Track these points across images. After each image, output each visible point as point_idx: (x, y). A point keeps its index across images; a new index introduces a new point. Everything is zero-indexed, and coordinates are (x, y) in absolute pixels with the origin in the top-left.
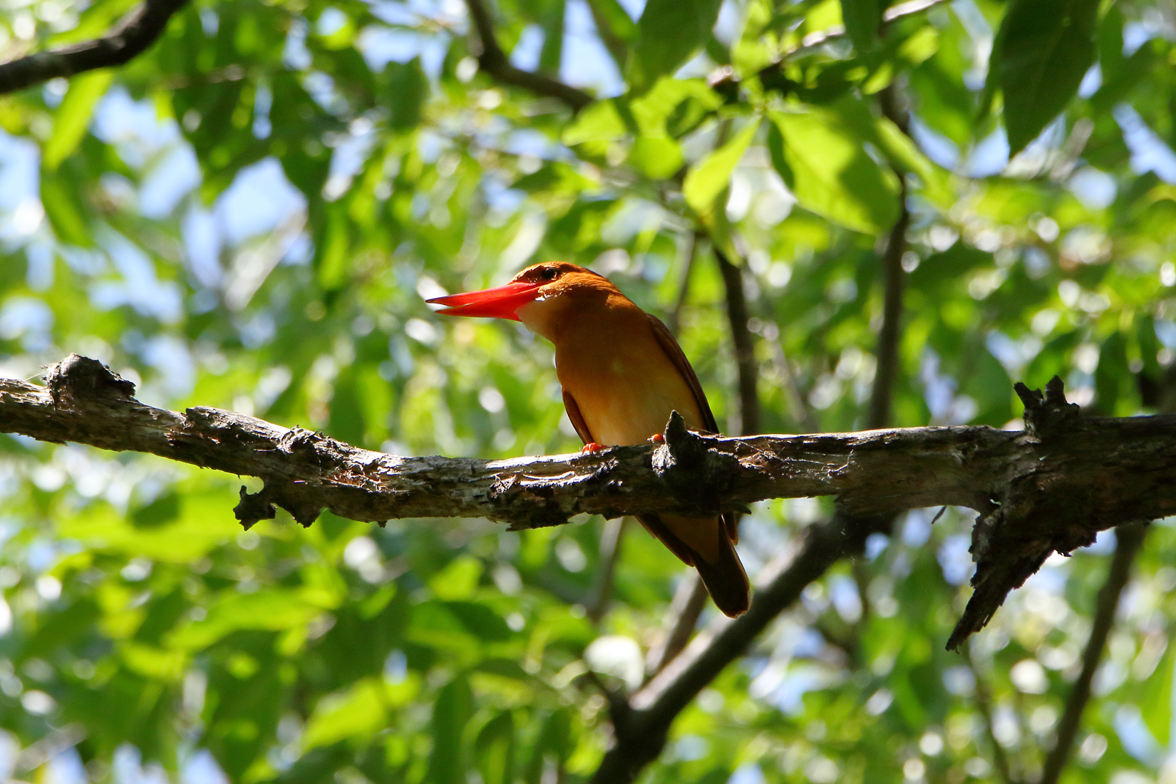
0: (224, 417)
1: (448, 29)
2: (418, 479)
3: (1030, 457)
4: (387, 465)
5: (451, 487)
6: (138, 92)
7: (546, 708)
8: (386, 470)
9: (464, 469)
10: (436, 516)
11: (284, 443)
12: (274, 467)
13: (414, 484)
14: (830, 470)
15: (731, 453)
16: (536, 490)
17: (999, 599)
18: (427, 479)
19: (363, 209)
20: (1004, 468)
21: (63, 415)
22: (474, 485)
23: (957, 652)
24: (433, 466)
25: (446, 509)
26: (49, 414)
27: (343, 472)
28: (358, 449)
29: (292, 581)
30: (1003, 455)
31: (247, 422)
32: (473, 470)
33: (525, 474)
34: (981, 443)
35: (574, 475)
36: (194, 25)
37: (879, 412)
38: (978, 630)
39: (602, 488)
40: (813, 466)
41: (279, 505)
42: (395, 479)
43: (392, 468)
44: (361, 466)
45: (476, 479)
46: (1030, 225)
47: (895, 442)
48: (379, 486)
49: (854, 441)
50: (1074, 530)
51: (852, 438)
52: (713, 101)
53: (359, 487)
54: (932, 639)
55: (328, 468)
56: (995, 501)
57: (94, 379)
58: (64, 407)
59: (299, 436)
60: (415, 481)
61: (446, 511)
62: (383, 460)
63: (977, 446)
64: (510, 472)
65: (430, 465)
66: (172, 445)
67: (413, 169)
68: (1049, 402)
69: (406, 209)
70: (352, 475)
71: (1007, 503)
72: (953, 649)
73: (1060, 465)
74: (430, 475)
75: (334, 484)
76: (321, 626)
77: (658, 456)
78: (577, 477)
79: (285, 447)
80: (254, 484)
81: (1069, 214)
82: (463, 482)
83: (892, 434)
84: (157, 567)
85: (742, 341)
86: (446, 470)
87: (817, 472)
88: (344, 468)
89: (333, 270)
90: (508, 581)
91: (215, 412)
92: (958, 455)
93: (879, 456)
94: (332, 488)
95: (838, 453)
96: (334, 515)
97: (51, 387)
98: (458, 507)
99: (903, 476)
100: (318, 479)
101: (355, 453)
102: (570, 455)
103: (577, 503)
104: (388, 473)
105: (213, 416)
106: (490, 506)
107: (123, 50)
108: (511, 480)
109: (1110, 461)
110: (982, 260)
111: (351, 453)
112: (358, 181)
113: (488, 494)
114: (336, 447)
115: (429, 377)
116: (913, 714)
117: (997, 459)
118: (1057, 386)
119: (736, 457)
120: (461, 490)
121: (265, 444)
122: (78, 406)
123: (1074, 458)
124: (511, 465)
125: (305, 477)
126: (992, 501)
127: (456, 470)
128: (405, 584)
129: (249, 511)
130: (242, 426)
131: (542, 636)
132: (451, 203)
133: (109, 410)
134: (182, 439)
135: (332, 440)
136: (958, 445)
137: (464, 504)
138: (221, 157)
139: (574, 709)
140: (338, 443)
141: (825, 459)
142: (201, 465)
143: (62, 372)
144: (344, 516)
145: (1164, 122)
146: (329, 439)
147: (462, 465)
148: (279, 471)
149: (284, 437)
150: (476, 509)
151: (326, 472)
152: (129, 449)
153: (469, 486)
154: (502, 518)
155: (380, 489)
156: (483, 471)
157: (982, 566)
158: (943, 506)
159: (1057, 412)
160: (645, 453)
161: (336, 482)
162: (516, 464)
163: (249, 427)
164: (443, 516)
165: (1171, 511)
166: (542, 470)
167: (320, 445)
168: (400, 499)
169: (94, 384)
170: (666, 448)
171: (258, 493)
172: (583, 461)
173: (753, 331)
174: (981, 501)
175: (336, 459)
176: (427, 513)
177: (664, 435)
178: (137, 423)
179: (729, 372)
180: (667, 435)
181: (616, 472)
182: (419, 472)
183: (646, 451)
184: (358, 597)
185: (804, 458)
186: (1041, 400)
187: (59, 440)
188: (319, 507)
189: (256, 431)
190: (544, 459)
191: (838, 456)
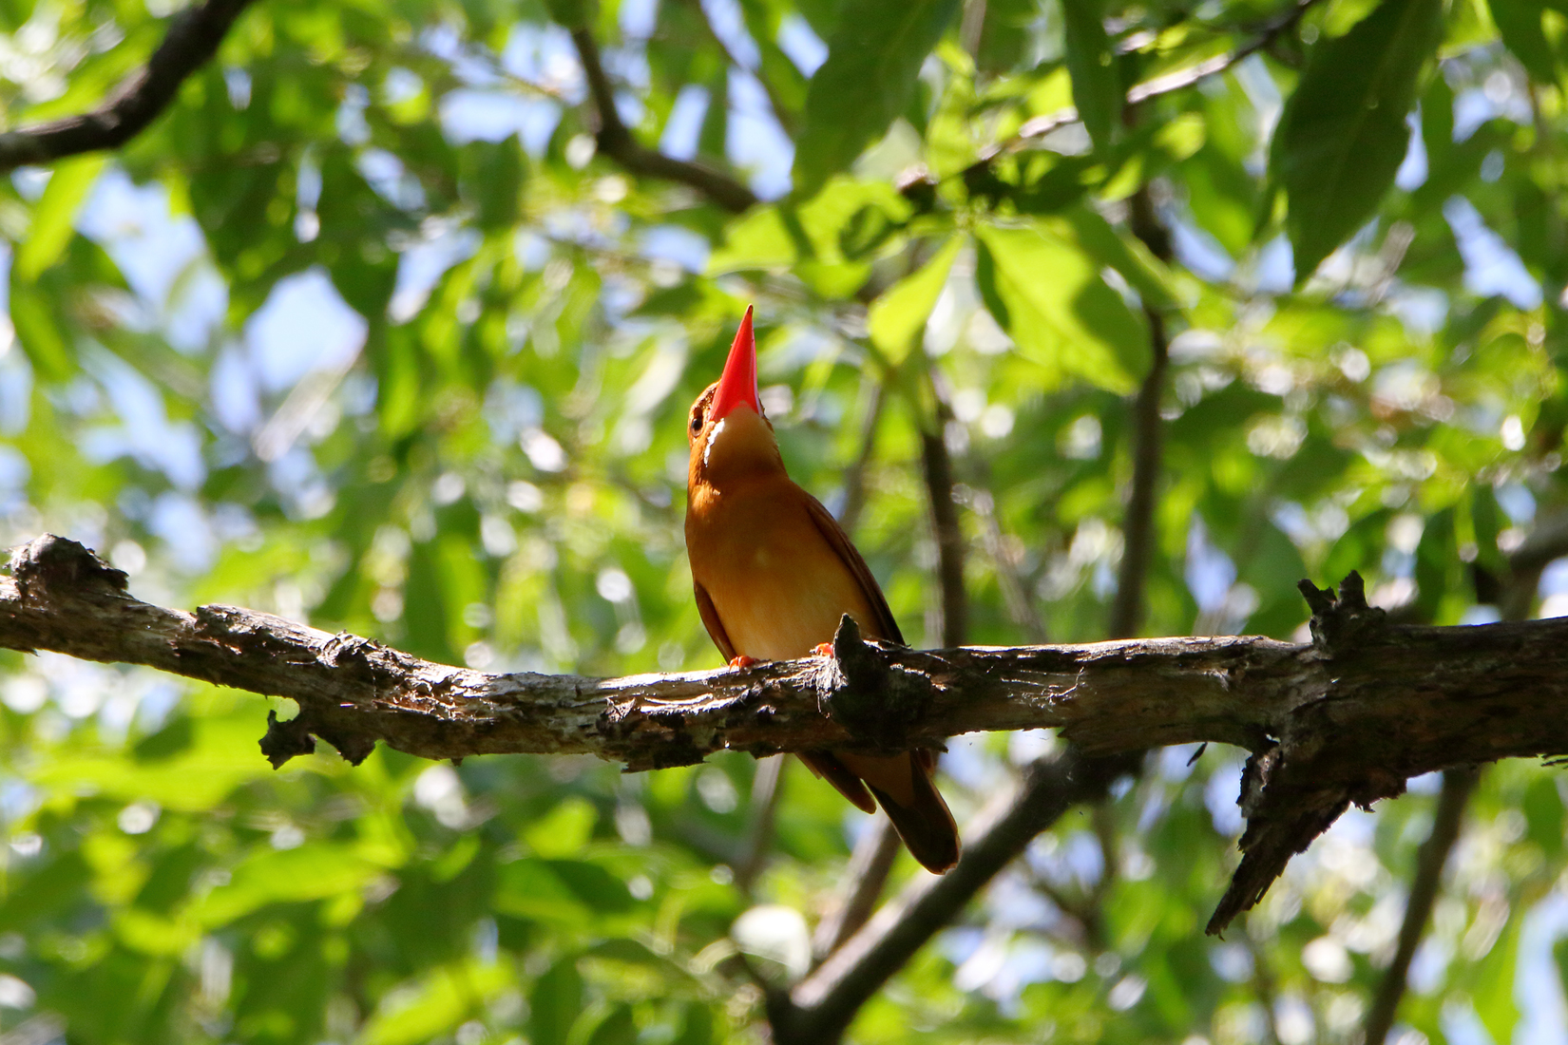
0: (248, 617)
1: (554, 97)
2: (505, 703)
3: (1319, 678)
4: (463, 684)
5: (547, 715)
7: (684, 996)
8: (462, 690)
9: (566, 689)
10: (529, 751)
11: (326, 653)
12: (313, 685)
13: (500, 709)
14: (1052, 694)
15: (921, 670)
16: (662, 718)
17: (1277, 867)
18: (516, 702)
19: (442, 337)
20: (1285, 693)
21: (33, 614)
22: (579, 711)
23: (1221, 938)
24: (524, 685)
25: (541, 743)
26: (15, 613)
27: (405, 693)
28: (425, 662)
29: (346, 833)
30: (1283, 676)
31: (277, 625)
32: (578, 691)
33: (648, 697)
34: (1254, 660)
35: (713, 699)
36: (217, 92)
37: (1126, 614)
38: (1249, 907)
39: (750, 717)
40: (1031, 688)
41: (320, 735)
42: (475, 703)
43: (471, 688)
44: (428, 685)
45: (582, 703)
46: (1332, 359)
47: (1138, 657)
48: (452, 712)
49: (1084, 656)
50: (1376, 776)
51: (1082, 652)
52: (900, 210)
53: (425, 712)
54: (1196, 905)
55: (386, 687)
56: (1273, 736)
57: (74, 567)
58: (34, 603)
59: (347, 644)
60: (501, 705)
61: (542, 746)
62: (459, 677)
63: (1248, 664)
64: (627, 695)
65: (520, 684)
66: (178, 655)
67: (512, 275)
68: (1344, 605)
70: (417, 696)
71: (1287, 740)
72: (1215, 933)
73: (1358, 690)
74: (520, 698)
75: (393, 709)
76: (381, 892)
77: (823, 674)
78: (716, 702)
79: (328, 659)
80: (288, 708)
81: (1384, 343)
82: (564, 707)
83: (1136, 646)
84: (165, 816)
85: (944, 515)
86: (542, 691)
87: (1035, 696)
88: (406, 687)
89: (400, 414)
90: (634, 826)
91: (234, 611)
92: (1222, 674)
93: (1118, 676)
94: (390, 714)
95: (1063, 671)
96: (390, 749)
97: (17, 577)
98: (557, 739)
99: (1150, 703)
100: (372, 702)
101: (421, 667)
102: (706, 672)
103: (716, 737)
104: (465, 695)
105: (233, 617)
106: (601, 739)
107: (116, 130)
108: (628, 705)
109: (1425, 684)
110: (1269, 405)
111: (416, 667)
112: (435, 299)
113: (598, 724)
114: (395, 660)
115: (533, 557)
116: (1175, 1009)
117: (1273, 680)
118: (1354, 585)
119: (928, 676)
120: (561, 718)
121: (302, 655)
122: (52, 602)
123: (1377, 680)
124: (629, 684)
125: (355, 699)
126: (1269, 737)
127: (557, 691)
128: (492, 836)
129: (280, 743)
130: (271, 631)
131: (675, 907)
132: (561, 323)
133: (94, 609)
134: (190, 648)
135: (390, 650)
136: (1224, 662)
137: (565, 737)
138: (252, 264)
139: (718, 1005)
140: (399, 655)
141: (1045, 680)
142: (215, 682)
143: (32, 558)
144: (405, 752)
146: (387, 649)
147: (563, 685)
148: (319, 691)
149: (327, 646)
150: (582, 743)
151: (382, 693)
152: (121, 660)
153: (573, 712)
154: (616, 755)
155: (454, 715)
156: (592, 692)
157: (1255, 823)
158: (1201, 744)
159: (1354, 619)
160: (807, 670)
161: (395, 706)
162: (635, 684)
163: (280, 632)
164: (538, 752)
165: (1505, 752)
166: (670, 692)
167: (374, 657)
168: (481, 729)
169: (74, 574)
170: (835, 663)
171: (292, 719)
172: (724, 680)
173: (955, 501)
174: (1255, 738)
175: (396, 676)
176: (517, 749)
177: (832, 646)
178: (131, 625)
179: (927, 554)
180: (836, 646)
181: (768, 694)
182: (506, 694)
183: (808, 667)
184: (432, 855)
185: (1017, 678)
186: (1334, 603)
187: (27, 647)
188: (375, 738)
189: (289, 638)
190: (673, 677)
191: (1064, 675)
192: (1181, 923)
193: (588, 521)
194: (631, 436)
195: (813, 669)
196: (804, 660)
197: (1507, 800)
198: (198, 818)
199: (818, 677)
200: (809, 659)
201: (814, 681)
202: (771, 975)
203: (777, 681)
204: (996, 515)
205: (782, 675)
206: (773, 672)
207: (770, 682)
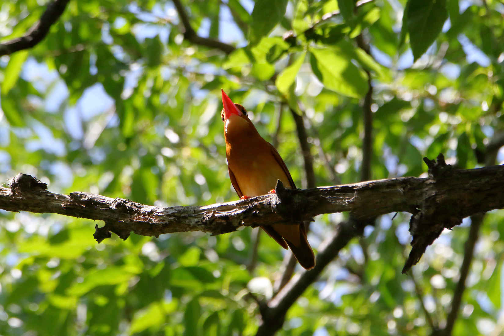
0: (86, 195)
1: (170, 23)
2: (171, 216)
3: (432, 189)
4: (157, 211)
5: (185, 219)
6: (40, 59)
7: (233, 309)
8: (157, 213)
9: (191, 211)
10: (180, 231)
11: (113, 205)
12: (109, 215)
13: (170, 218)
14: (347, 200)
15: (304, 196)
16: (222, 218)
17: (423, 250)
18: (175, 216)
19: (139, 102)
20: (421, 194)
21: (17, 199)
22: (195, 217)
23: (407, 274)
24: (177, 210)
26: (11, 200)
27: (139, 216)
28: (145, 205)
29: (120, 263)
30: (420, 189)
31: (96, 197)
32: (194, 211)
33: (217, 211)
34: (411, 184)
35: (238, 210)
37: (365, 174)
38: (415, 264)
39: (250, 215)
40: (340, 199)
41: (112, 232)
42: (161, 217)
43: (160, 212)
44: (146, 213)
45: (196, 215)
46: (425, 88)
47: (374, 186)
48: (155, 221)
50: (453, 219)
51: (356, 186)
52: (286, 46)
53: (146, 221)
54: (396, 268)
55: (132, 214)
56: (418, 208)
58: (18, 196)
59: (119, 201)
60: (170, 217)
61: (184, 229)
62: (156, 209)
63: (409, 186)
64: (210, 211)
65: (175, 210)
66: (65, 209)
67: (160, 84)
68: (439, 165)
69: (158, 101)
70: (143, 216)
71: (424, 209)
72: (405, 273)
73: (445, 191)
74: (176, 214)
75: (135, 221)
76: (134, 281)
77: (273, 199)
79: (113, 207)
80: (101, 224)
81: (441, 83)
82: (190, 216)
83: (372, 183)
84: (62, 262)
85: (305, 147)
86: (183, 212)
87: (341, 201)
88: (139, 214)
89: (128, 129)
90: (212, 256)
91: (82, 194)
92: (401, 190)
93: (367, 193)
94: (135, 223)
96: (136, 234)
97: (11, 188)
98: (189, 227)
99: (378, 201)
100: (128, 219)
101: (143, 207)
102: (235, 202)
103: (240, 222)
104: (158, 215)
105: (82, 196)
106: (203, 226)
107: (32, 41)
108: (211, 214)
109: (466, 188)
110: (406, 105)
112: (136, 90)
113: (202, 221)
114: (135, 205)
115: (173, 171)
116: (390, 301)
117: (418, 191)
118: (441, 158)
119: (306, 197)
120: (189, 220)
121: (104, 206)
122: (23, 195)
123: (451, 188)
124: (211, 207)
125: (123, 219)
126: (417, 209)
127: (187, 211)
128: (168, 261)
129: (100, 235)
130: (94, 199)
131: (228, 279)
132: (177, 97)
133: (37, 196)
134: (69, 206)
135: (133, 202)
136: (401, 186)
137: (191, 226)
138: (77, 84)
139: (244, 309)
141: (344, 196)
142: (78, 217)
143: (16, 181)
144: (141, 234)
145: (479, 41)
147: (189, 209)
148: (111, 217)
149: (113, 203)
150: (197, 227)
151: (132, 216)
152: (47, 212)
153: (193, 218)
154: (208, 230)
156: (199, 211)
157: (415, 237)
158: (396, 212)
159: (442, 169)
160: (267, 198)
161: (136, 220)
163: (97, 199)
164: (183, 231)
165: (493, 208)
166: (224, 209)
167: (128, 205)
168: (164, 225)
169: (30, 185)
170: (276, 195)
171: (103, 227)
172: (241, 204)
173: (309, 142)
174: (413, 209)
175: (135, 210)
176: (176, 231)
177: (275, 190)
178: (49, 201)
179: (300, 160)
180: (276, 190)
181: (255, 207)
182: (171, 213)
183: (268, 198)
184: (149, 268)
185: (335, 196)
186: (435, 164)
187: (16, 210)
188: (130, 231)
189: (100, 201)
190: (224, 204)
191: (350, 194)
192: (390, 274)
193: (190, 159)
194: (202, 131)
195: (269, 198)
196: (266, 195)
198: (74, 261)
199: (271, 200)
200: (268, 195)
201: (270, 202)
202: (260, 299)
203: (258, 203)
204: (321, 145)
205: (260, 201)
206: (256, 200)
207: (256, 203)
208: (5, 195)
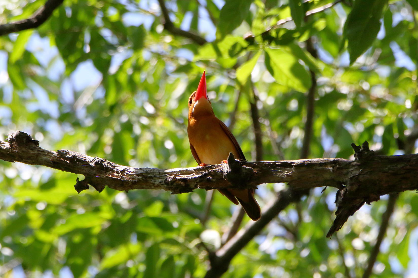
0: (71, 153)
1: (153, 14)
2: (140, 176)
3: (357, 169)
4: (128, 171)
5: (151, 179)
6: (43, 35)
7: (187, 253)
8: (128, 172)
9: (156, 172)
10: (146, 189)
11: (92, 162)
12: (89, 171)
13: (138, 177)
14: (285, 174)
15: (250, 167)
16: (181, 180)
17: (345, 219)
18: (143, 176)
19: (123, 78)
20: (347, 173)
21: (14, 152)
22: (159, 178)
23: (330, 238)
24: (145, 171)
25: (149, 186)
26: (9, 152)
27: (113, 173)
28: (119, 165)
29: (97, 210)
30: (347, 169)
31: (79, 155)
32: (159, 173)
33: (178, 174)
34: (339, 165)
35: (195, 175)
36: (63, 13)
37: (305, 152)
38: (338, 230)
39: (205, 180)
40: (280, 172)
41: (90, 184)
42: (132, 176)
43: (131, 172)
44: (119, 171)
45: (160, 176)
46: (360, 85)
47: (308, 164)
48: (126, 178)
49: (294, 163)
50: (372, 195)
51: (294, 162)
52: (245, 44)
53: (118, 178)
54: (323, 230)
55: (108, 172)
56: (344, 185)
57: (25, 139)
58: (14, 149)
59: (98, 160)
60: (139, 176)
62: (127, 169)
63: (338, 165)
64: (172, 174)
66: (52, 163)
67: (141, 62)
68: (363, 150)
69: (139, 77)
70: (116, 174)
71: (348, 186)
72: (329, 237)
73: (367, 172)
74: (144, 174)
75: (110, 177)
76: (106, 225)
77: (225, 168)
78: (196, 175)
79: (92, 164)
80: (82, 177)
81: (374, 80)
82: (155, 177)
83: (308, 161)
84: (48, 205)
85: (257, 125)
86: (150, 173)
87: (281, 174)
88: (113, 172)
89: (112, 99)
90: (174, 208)
91: (68, 151)
92: (331, 168)
93: (303, 169)
94: (109, 179)
95: (288, 167)
96: (109, 188)
97: (10, 142)
98: (154, 186)
99: (311, 176)
100: (104, 175)
102: (193, 168)
103: (196, 185)
104: (129, 174)
105: (67, 153)
106: (165, 185)
107: (36, 23)
108: (173, 176)
109: (385, 171)
110: (343, 97)
111: (116, 166)
112: (121, 68)
113: (164, 181)
114: (110, 164)
115: (147, 136)
116: (317, 257)
117: (344, 170)
118: (366, 145)
119: (252, 169)
120: (155, 180)
121: (85, 163)
122: (19, 149)
123: (372, 170)
124: (173, 171)
125: (99, 175)
126: (343, 185)
127: (153, 172)
128: (136, 211)
129: (80, 186)
130: (77, 157)
131: (185, 230)
132: (154, 75)
133: (30, 151)
134: (56, 161)
135: (109, 162)
136: (331, 165)
137: (156, 185)
138: (72, 59)
139: (197, 255)
140: (111, 163)
141: (284, 170)
142: (63, 170)
143: (14, 137)
144: (113, 189)
145: (407, 49)
146: (108, 161)
147: (155, 171)
148: (90, 173)
149: (92, 161)
150: (160, 187)
152: (37, 164)
153: (158, 178)
154: (169, 190)
155: (126, 179)
156: (163, 173)
157: (339, 208)
159: (366, 154)
160: (220, 167)
162: (174, 171)
163: (80, 157)
164: (148, 189)
165: (406, 189)
166: (183, 173)
167: (105, 164)
168: (133, 183)
169: (25, 141)
170: (228, 165)
171: (83, 180)
172: (198, 170)
173: (260, 122)
174: (339, 185)
175: (111, 169)
176: (143, 188)
177: (227, 161)
178: (40, 155)
179: (252, 136)
180: (228, 161)
181: (210, 174)
182: (140, 173)
183: (221, 166)
184: (120, 216)
185: (276, 169)
186: (361, 149)
187: (12, 161)
188: (105, 185)
189: (82, 159)
190: (184, 169)
191: (289, 169)
192: (319, 234)
193: (162, 127)
194: (173, 104)
195: (222, 167)
196: (219, 164)
197: (406, 202)
198: (57, 206)
199: (223, 169)
200: (221, 164)
202: (210, 247)
203: (212, 170)
204: (270, 126)
205: (213, 168)
206: (211, 168)
207: (211, 170)
208: (3, 147)
